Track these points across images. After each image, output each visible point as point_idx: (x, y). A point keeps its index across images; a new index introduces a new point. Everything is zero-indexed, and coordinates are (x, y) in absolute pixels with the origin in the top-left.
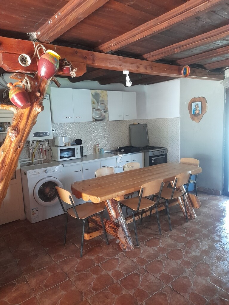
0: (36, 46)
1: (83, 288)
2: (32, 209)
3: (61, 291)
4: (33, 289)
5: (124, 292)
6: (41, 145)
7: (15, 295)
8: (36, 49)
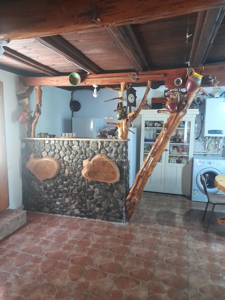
0: (188, 71)
1: (191, 245)
2: (194, 190)
3: (176, 239)
4: (163, 230)
5: (216, 264)
6: (217, 141)
7: (153, 227)
8: (188, 72)
